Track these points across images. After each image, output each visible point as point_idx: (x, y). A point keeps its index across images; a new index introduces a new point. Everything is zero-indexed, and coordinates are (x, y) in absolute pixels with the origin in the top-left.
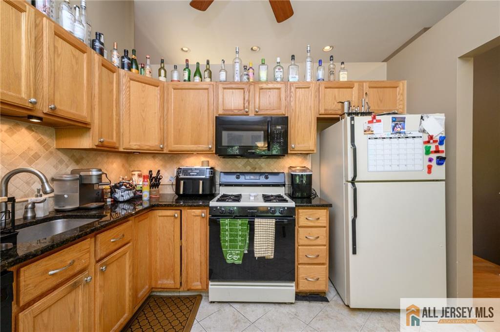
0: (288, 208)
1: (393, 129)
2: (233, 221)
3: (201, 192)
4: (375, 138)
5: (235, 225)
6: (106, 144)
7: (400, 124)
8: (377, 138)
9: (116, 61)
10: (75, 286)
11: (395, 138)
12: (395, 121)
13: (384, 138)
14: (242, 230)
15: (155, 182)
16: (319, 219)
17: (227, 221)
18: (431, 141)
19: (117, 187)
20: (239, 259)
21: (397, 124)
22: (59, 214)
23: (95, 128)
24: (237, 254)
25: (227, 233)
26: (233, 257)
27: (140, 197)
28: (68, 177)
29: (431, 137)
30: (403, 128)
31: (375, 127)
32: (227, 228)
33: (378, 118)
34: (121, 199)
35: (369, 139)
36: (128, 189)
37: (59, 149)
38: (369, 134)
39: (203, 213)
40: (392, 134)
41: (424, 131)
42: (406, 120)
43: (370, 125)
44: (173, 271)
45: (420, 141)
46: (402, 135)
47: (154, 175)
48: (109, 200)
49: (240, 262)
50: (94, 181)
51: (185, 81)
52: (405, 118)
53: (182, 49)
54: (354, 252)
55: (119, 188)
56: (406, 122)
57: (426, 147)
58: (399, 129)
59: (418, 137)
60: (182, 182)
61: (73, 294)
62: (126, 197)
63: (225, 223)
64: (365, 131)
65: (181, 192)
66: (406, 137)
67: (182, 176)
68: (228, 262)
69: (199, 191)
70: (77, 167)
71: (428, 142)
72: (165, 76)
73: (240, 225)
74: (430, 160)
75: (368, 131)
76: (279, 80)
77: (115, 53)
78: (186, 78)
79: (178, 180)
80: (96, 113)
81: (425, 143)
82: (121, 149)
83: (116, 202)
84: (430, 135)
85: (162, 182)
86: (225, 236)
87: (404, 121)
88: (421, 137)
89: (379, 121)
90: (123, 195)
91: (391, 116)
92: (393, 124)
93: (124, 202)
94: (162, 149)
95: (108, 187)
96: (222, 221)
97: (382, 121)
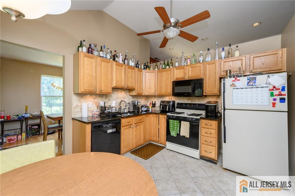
0: (196, 118)
1: (248, 84)
2: (174, 121)
3: (167, 110)
4: (237, 89)
5: (174, 122)
6: (139, 93)
7: (253, 81)
8: (238, 89)
9: (143, 67)
10: (130, 127)
11: (250, 88)
12: (249, 79)
13: (243, 88)
14: (176, 124)
15: (154, 105)
16: (211, 125)
17: (172, 121)
18: (275, 89)
19: (142, 106)
20: (175, 135)
21: (251, 81)
22: (129, 112)
23: (136, 89)
24: (175, 133)
25: (171, 125)
26: (173, 134)
27: (149, 110)
28: (131, 103)
29: (274, 87)
30: (255, 83)
31: (237, 83)
32: (171, 123)
33: (238, 78)
34: (143, 110)
35: (234, 89)
36: (146, 107)
37: (129, 95)
38: (233, 87)
39: (166, 117)
40: (247, 86)
41: (270, 84)
42: (257, 78)
43: (234, 82)
44: (156, 136)
45: (267, 89)
46: (254, 86)
47: (154, 103)
48: (141, 110)
49: (176, 136)
50: (136, 104)
51: (164, 68)
52: (256, 77)
53: (170, 49)
54: (225, 142)
55: (143, 107)
56: (257, 80)
57: (271, 93)
58: (252, 84)
59: (265, 87)
60: (161, 106)
61: (130, 129)
62: (145, 110)
63: (171, 121)
64: (231, 85)
65: (161, 110)
66: (257, 88)
67: (162, 104)
68: (171, 135)
69: (166, 109)
70: (133, 100)
71: (273, 90)
72: (157, 68)
73: (176, 122)
74: (275, 100)
75: (232, 85)
76: (201, 62)
77: (142, 65)
78: (164, 67)
79: (161, 105)
80: (137, 85)
81: (270, 90)
82: (143, 95)
83: (142, 111)
84: (273, 86)
85: (156, 105)
86: (171, 126)
87: (256, 79)
88: (268, 87)
89: (239, 80)
90: (144, 109)
91: (246, 77)
92: (248, 81)
93: (144, 111)
94: (155, 94)
95: (141, 106)
96: (170, 120)
97: (240, 80)
